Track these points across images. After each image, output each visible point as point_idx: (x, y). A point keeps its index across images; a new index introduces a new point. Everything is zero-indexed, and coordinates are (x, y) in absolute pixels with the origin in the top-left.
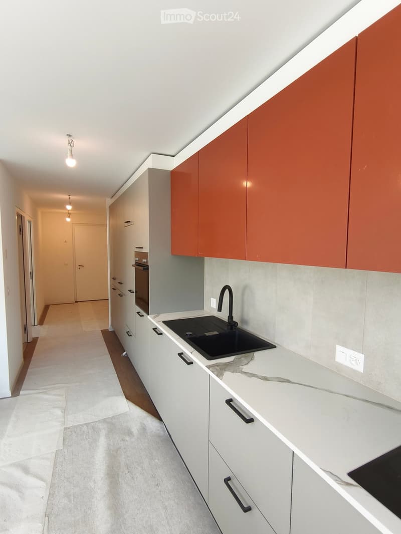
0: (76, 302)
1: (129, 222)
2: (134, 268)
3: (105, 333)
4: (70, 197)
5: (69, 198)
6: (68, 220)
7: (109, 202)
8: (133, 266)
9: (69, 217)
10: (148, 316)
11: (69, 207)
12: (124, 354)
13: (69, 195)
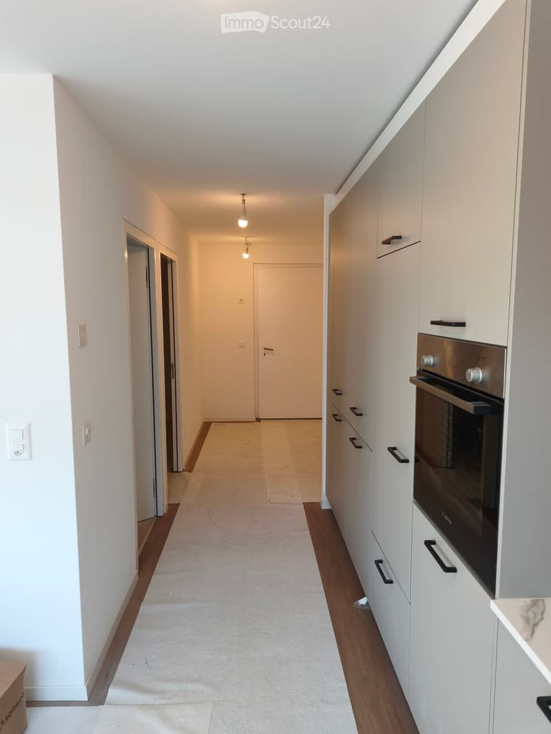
0: (258, 420)
1: (400, 237)
2: (413, 388)
3: (312, 510)
4: (245, 197)
5: (244, 201)
6: (246, 256)
7: (331, 202)
8: (412, 380)
9: (247, 251)
10: (492, 602)
11: (243, 223)
12: (363, 601)
13: (243, 195)
